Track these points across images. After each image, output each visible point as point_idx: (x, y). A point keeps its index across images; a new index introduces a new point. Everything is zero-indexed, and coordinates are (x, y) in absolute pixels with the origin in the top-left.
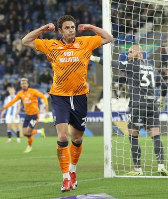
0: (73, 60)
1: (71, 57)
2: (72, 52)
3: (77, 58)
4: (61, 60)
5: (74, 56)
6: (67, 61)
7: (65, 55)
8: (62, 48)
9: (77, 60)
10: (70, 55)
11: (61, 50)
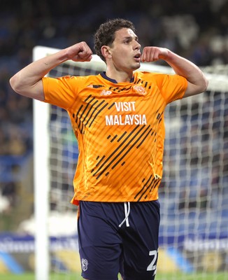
0: (134, 120)
1: (131, 113)
2: (133, 103)
3: (144, 116)
4: (110, 121)
5: (137, 113)
6: (123, 122)
7: (118, 110)
8: (109, 93)
9: (143, 121)
10: (128, 109)
11: (108, 97)
